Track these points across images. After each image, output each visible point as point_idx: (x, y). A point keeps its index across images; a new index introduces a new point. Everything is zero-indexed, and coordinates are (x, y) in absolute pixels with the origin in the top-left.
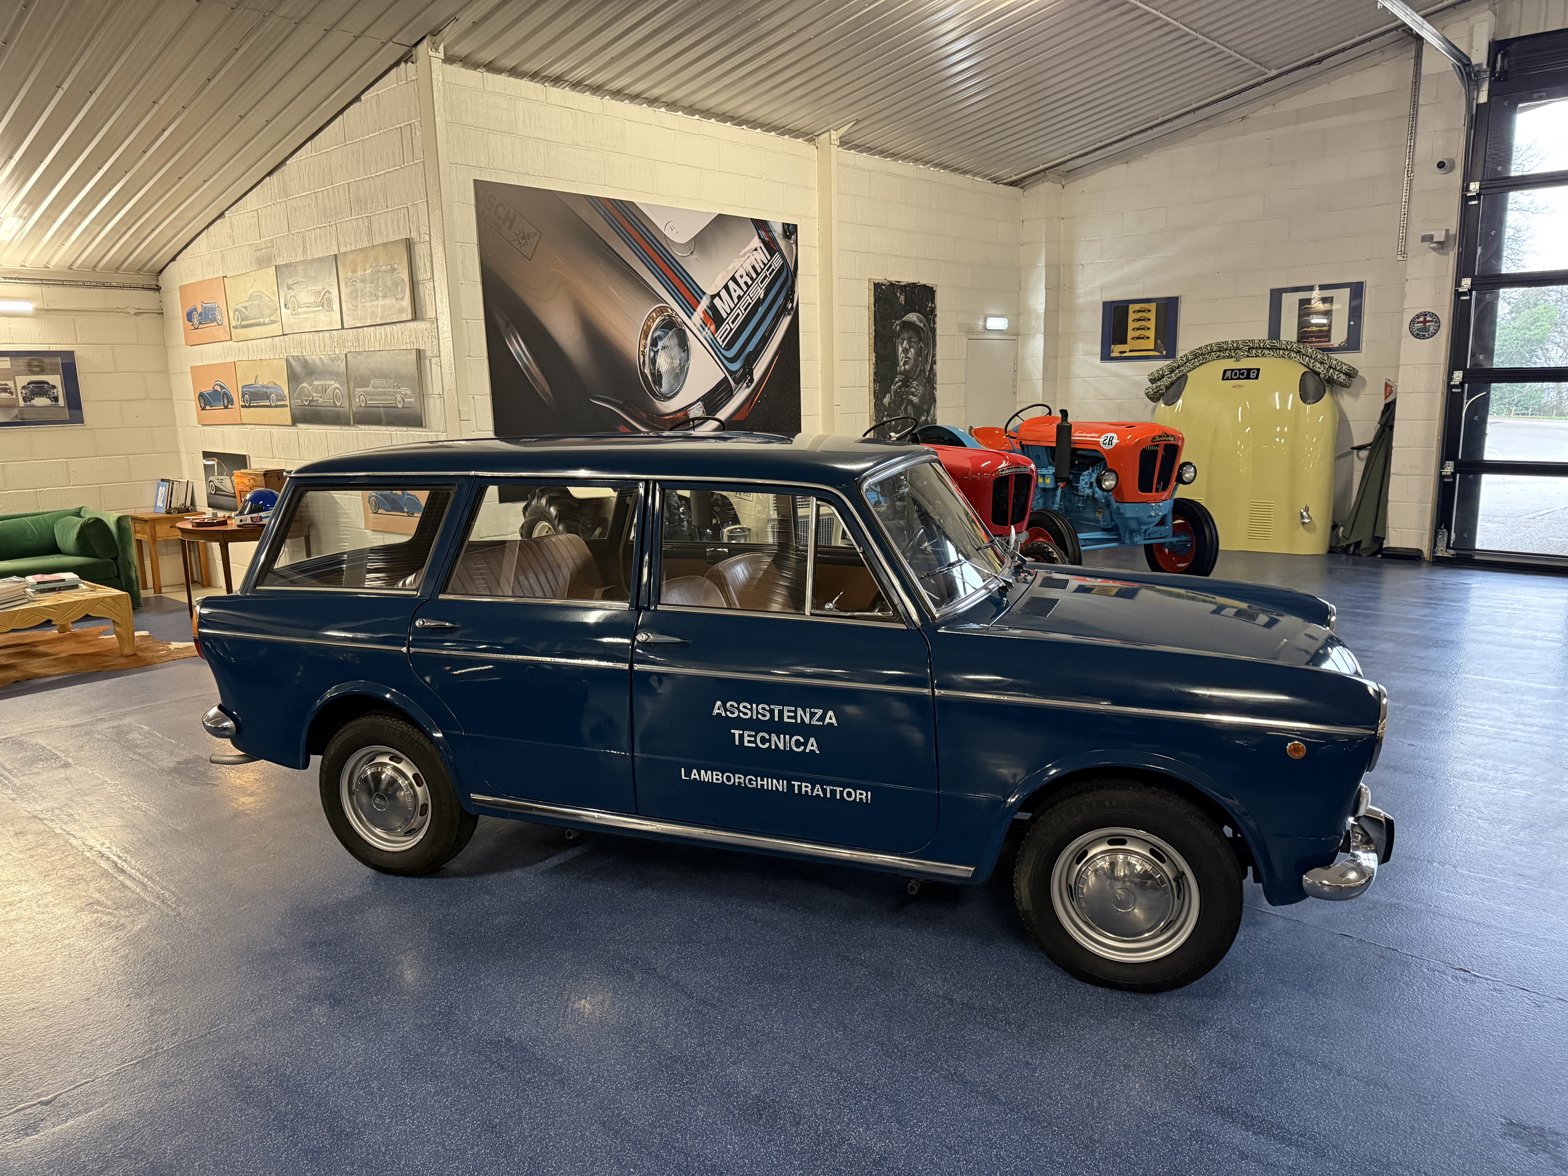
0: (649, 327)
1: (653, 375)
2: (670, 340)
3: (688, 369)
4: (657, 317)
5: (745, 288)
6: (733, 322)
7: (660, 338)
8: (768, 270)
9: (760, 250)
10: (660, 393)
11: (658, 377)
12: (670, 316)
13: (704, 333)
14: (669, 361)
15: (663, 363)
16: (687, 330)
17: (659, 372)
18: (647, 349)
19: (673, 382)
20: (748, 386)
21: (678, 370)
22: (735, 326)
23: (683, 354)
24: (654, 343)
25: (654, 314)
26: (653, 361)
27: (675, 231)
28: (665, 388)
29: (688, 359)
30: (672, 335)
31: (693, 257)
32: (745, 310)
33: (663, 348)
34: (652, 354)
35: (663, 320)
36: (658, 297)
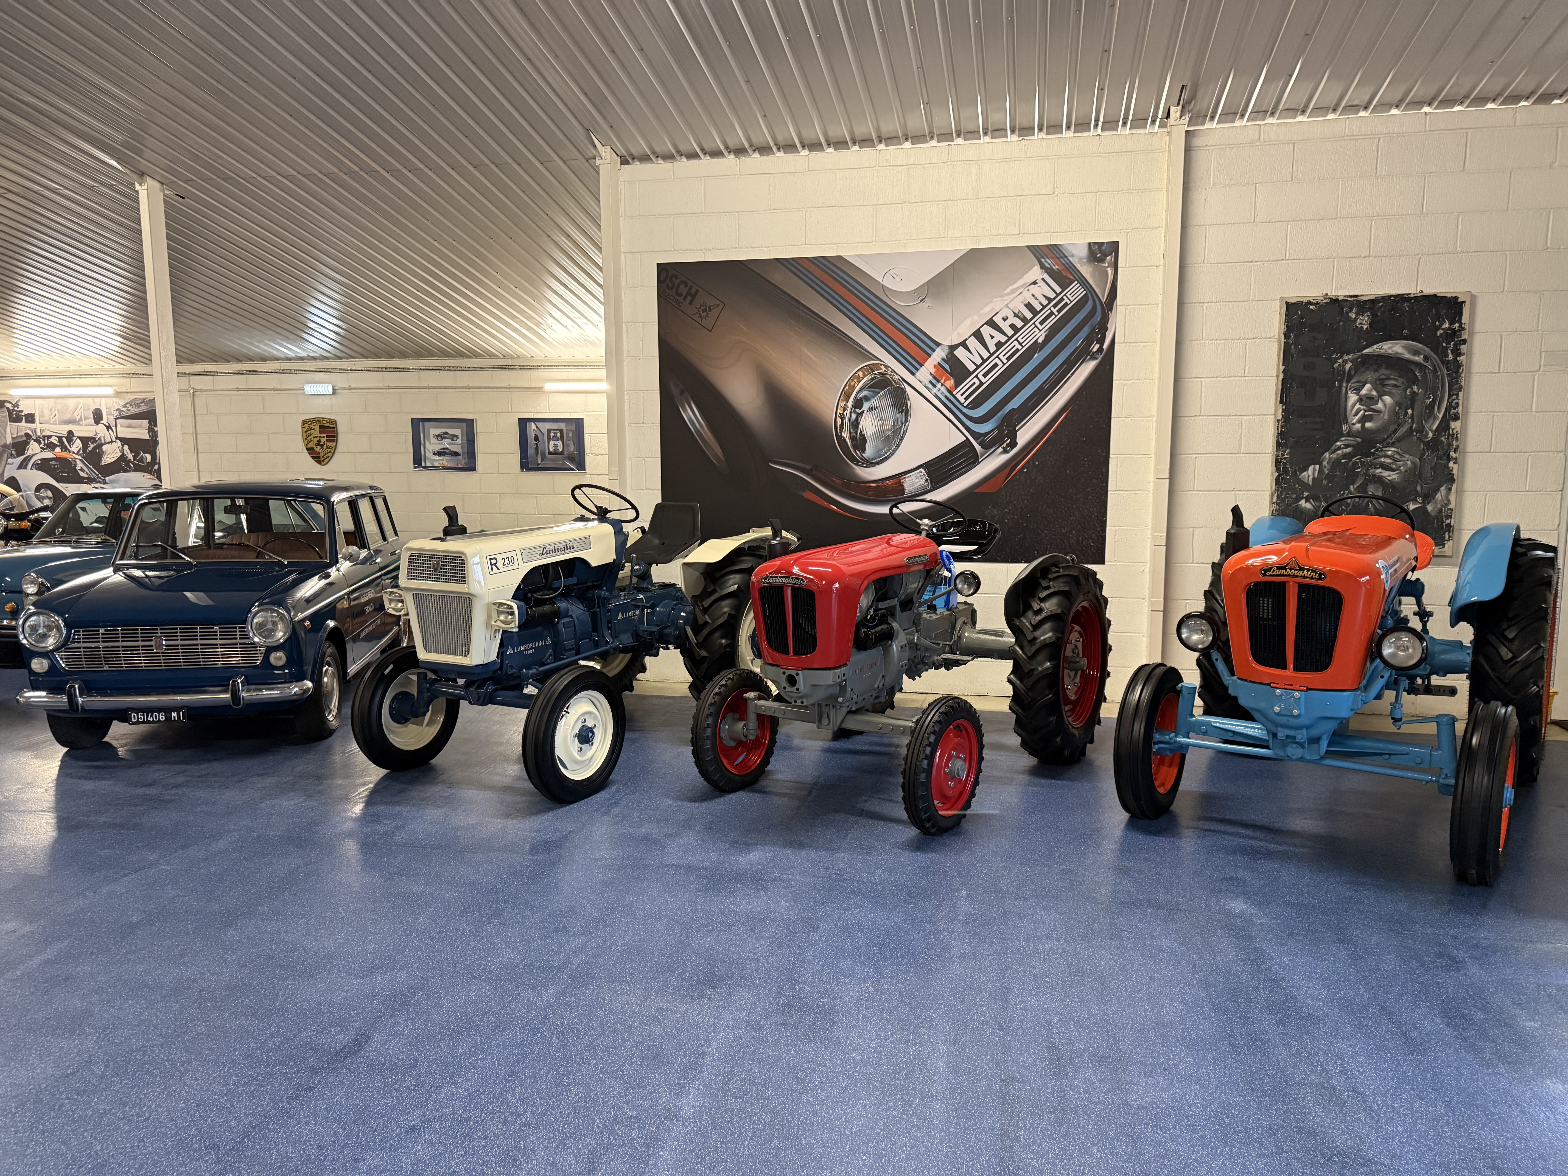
0: (854, 388)
1: (853, 438)
2: (882, 401)
3: (905, 432)
4: (865, 376)
5: (1010, 332)
6: (985, 375)
7: (867, 399)
8: (1055, 306)
9: (1042, 284)
10: (863, 458)
11: (860, 442)
12: (883, 374)
13: (935, 390)
14: (877, 423)
15: (869, 425)
16: (908, 389)
17: (861, 435)
18: (848, 411)
19: (881, 446)
20: (1005, 451)
21: (890, 434)
22: (987, 381)
23: (899, 415)
24: (858, 404)
25: (861, 374)
26: (855, 424)
27: (898, 279)
28: (869, 452)
29: (906, 420)
30: (885, 394)
31: (924, 305)
32: (1008, 359)
33: (870, 409)
34: (854, 416)
35: (872, 379)
36: (866, 355)
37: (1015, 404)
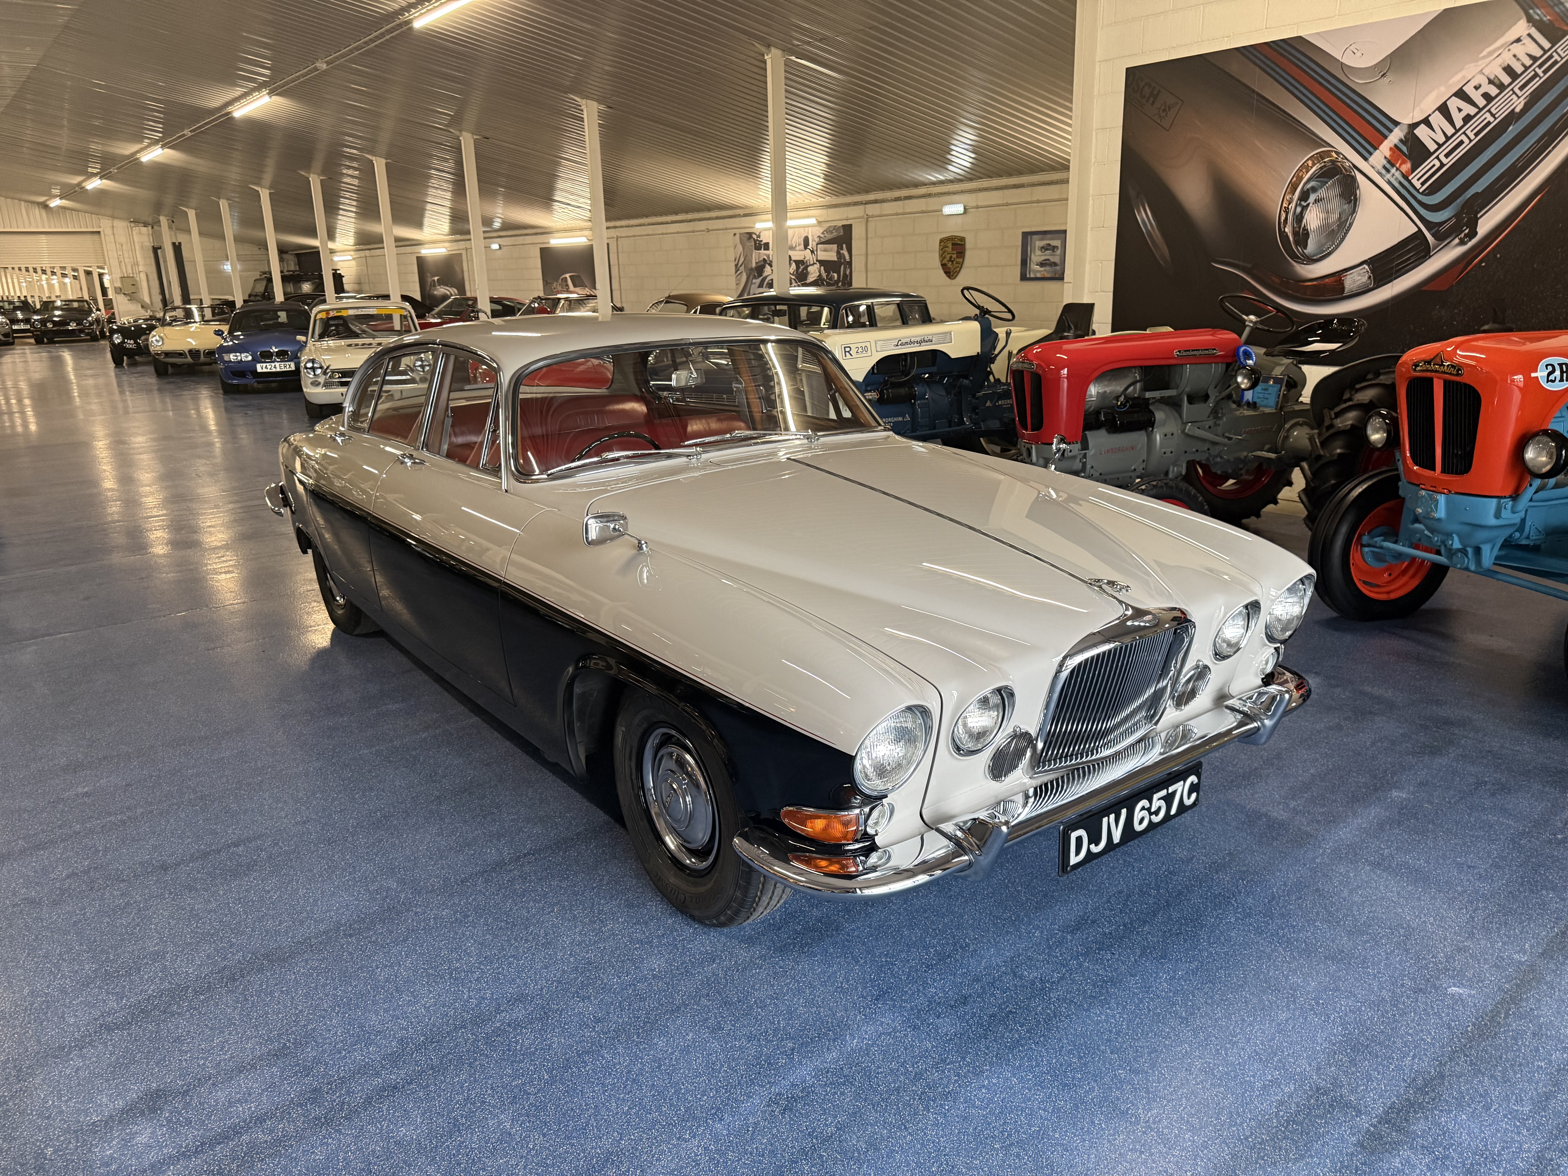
0: (1302, 178)
1: (1295, 233)
2: (1330, 192)
3: (1351, 224)
4: (1314, 164)
5: (1481, 102)
6: (1447, 156)
7: (1314, 189)
10: (1304, 255)
11: (1302, 236)
12: (1333, 162)
13: (1388, 176)
14: (1322, 216)
15: (1313, 219)
16: (1359, 177)
17: (1305, 229)
18: (1293, 205)
19: (1323, 241)
20: (1462, 243)
21: (1335, 227)
22: (1449, 162)
23: (1346, 207)
24: (1304, 196)
25: (1310, 163)
26: (1299, 218)
27: (1358, 54)
28: (1311, 247)
29: (1354, 211)
30: (1333, 185)
31: (1385, 80)
32: (1476, 135)
33: (1316, 201)
34: (1299, 209)
35: (1321, 168)
36: (1319, 142)
37: (1479, 187)
